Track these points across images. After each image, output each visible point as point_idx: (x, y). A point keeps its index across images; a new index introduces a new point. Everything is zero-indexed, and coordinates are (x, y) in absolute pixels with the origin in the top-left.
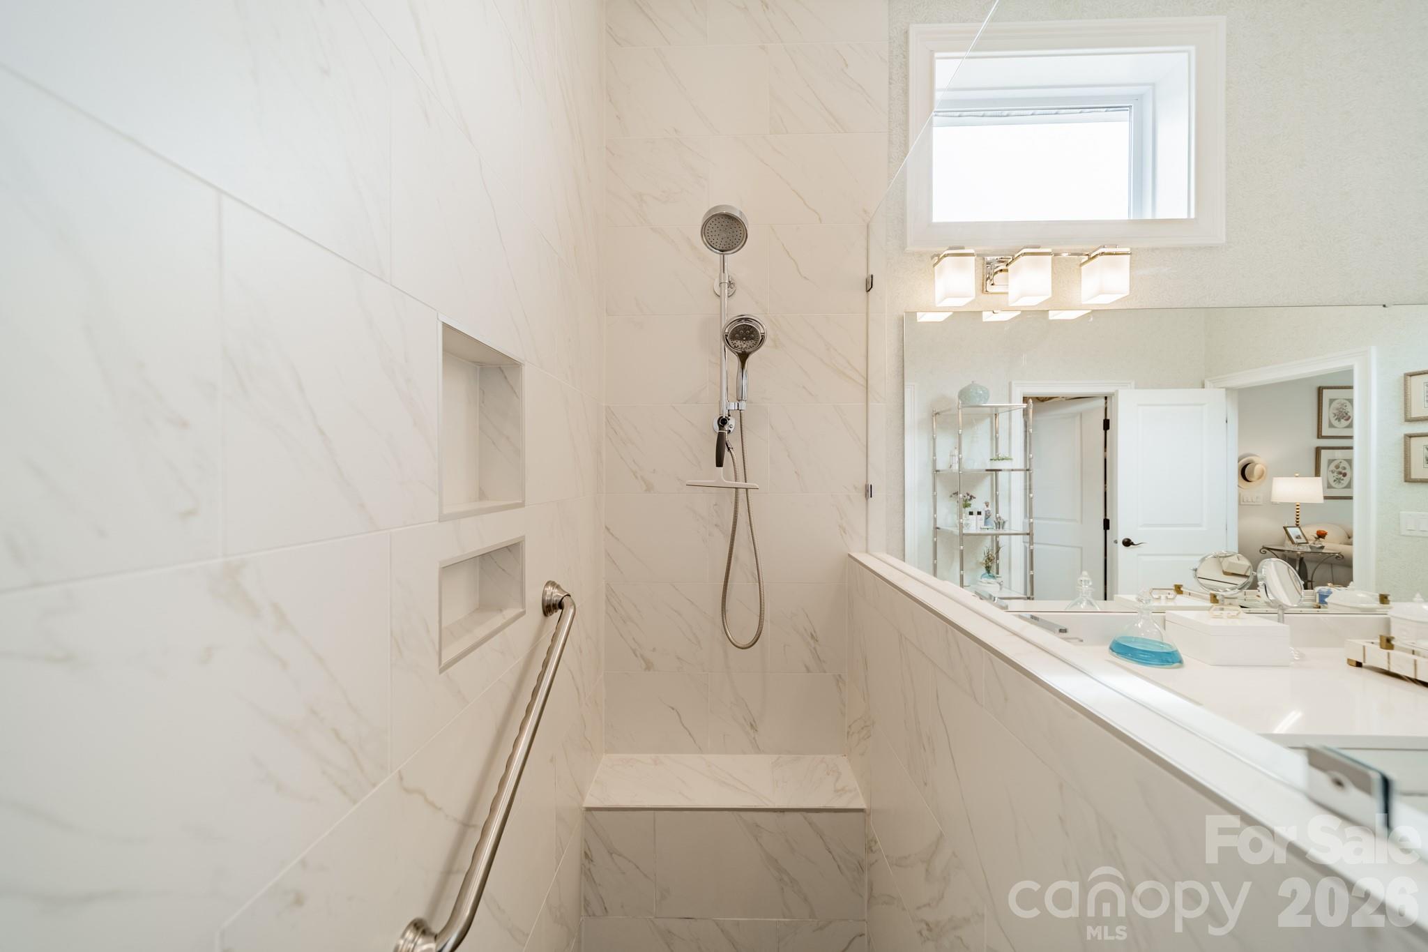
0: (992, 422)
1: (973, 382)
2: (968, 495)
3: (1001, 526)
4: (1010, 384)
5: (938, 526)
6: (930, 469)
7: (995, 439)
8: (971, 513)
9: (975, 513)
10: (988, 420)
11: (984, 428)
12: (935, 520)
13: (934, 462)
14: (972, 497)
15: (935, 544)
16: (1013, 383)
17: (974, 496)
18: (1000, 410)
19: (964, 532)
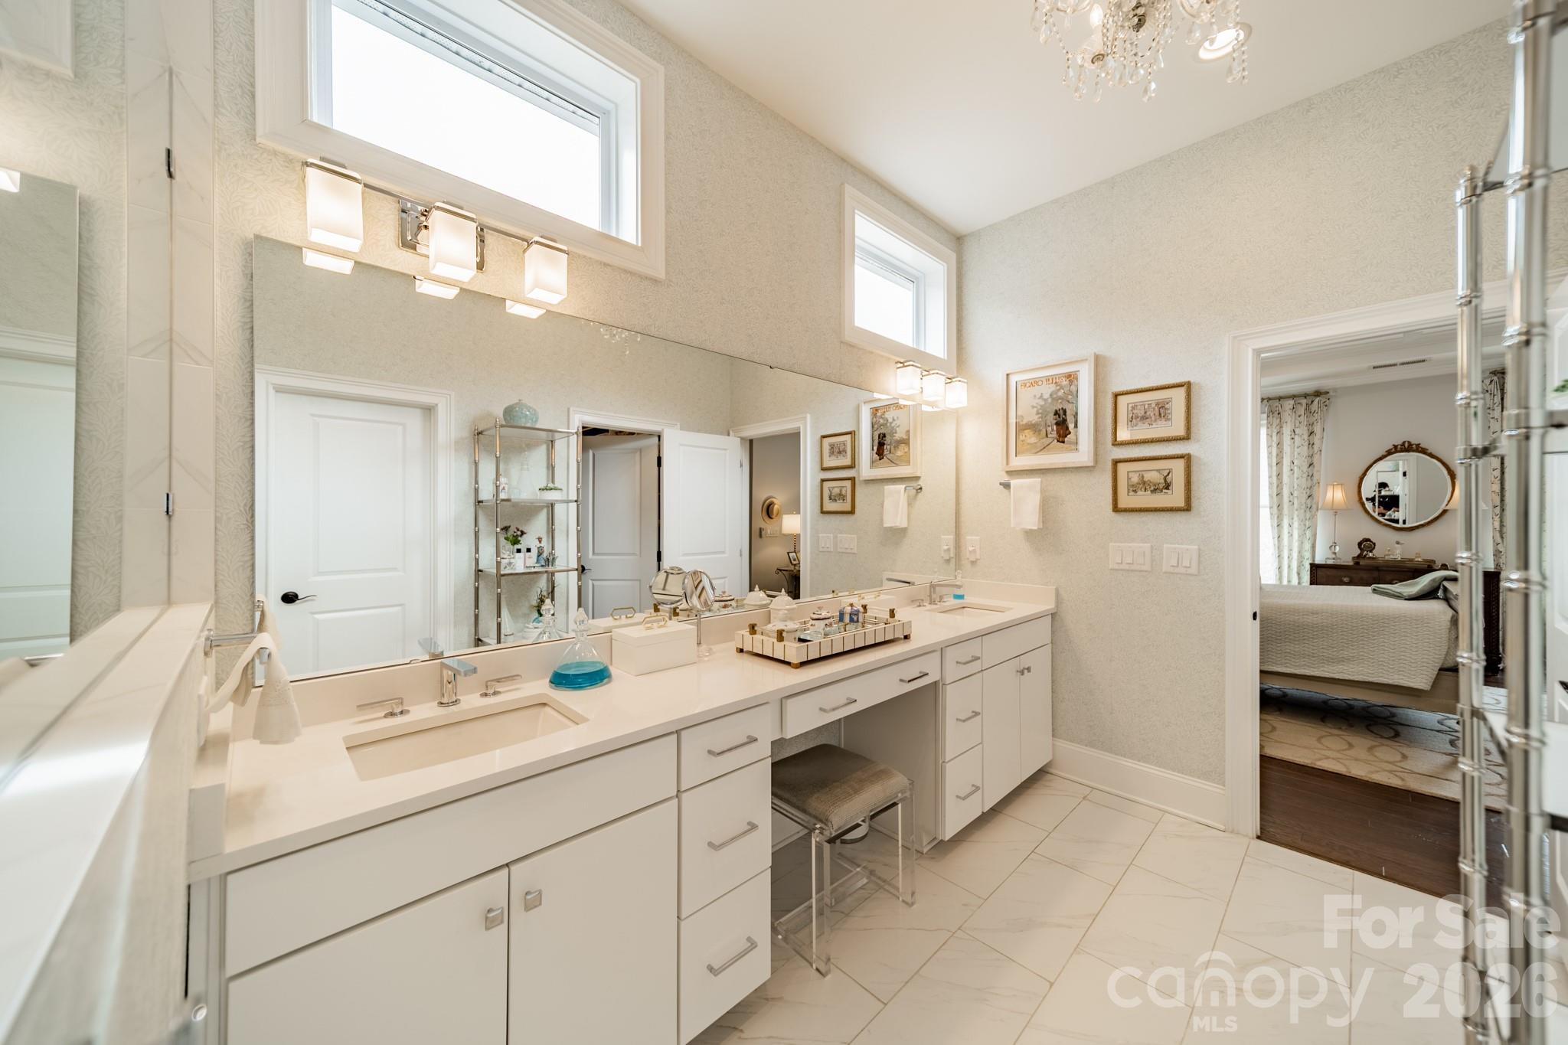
0: (548, 450)
1: (520, 400)
2: (518, 530)
3: (550, 563)
4: (569, 409)
5: (480, 568)
6: (472, 500)
7: (551, 468)
8: (519, 551)
9: (524, 550)
10: (544, 447)
11: (539, 454)
12: (477, 561)
13: (476, 491)
14: (523, 533)
15: (477, 589)
16: (571, 409)
17: (525, 531)
18: (557, 435)
19: (502, 573)
